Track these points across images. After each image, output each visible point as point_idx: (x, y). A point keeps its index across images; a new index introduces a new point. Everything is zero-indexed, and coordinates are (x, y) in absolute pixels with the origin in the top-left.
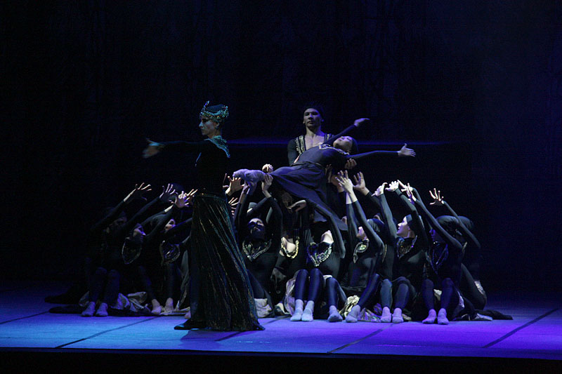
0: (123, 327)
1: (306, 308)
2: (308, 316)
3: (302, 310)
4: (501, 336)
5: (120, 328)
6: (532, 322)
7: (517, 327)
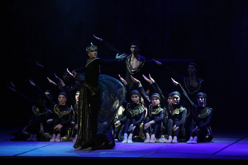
0: (45, 146)
1: (129, 137)
4: (220, 149)
5: (43, 147)
6: (235, 143)
7: (228, 145)
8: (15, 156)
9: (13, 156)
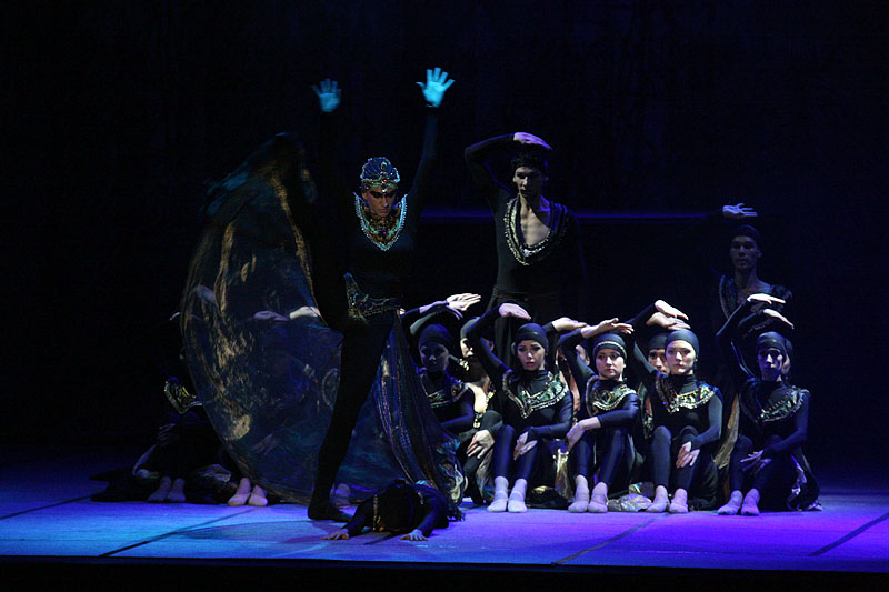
1: (514, 491)
2: (518, 505)
3: (506, 495)
8: (106, 556)
9: (101, 557)
